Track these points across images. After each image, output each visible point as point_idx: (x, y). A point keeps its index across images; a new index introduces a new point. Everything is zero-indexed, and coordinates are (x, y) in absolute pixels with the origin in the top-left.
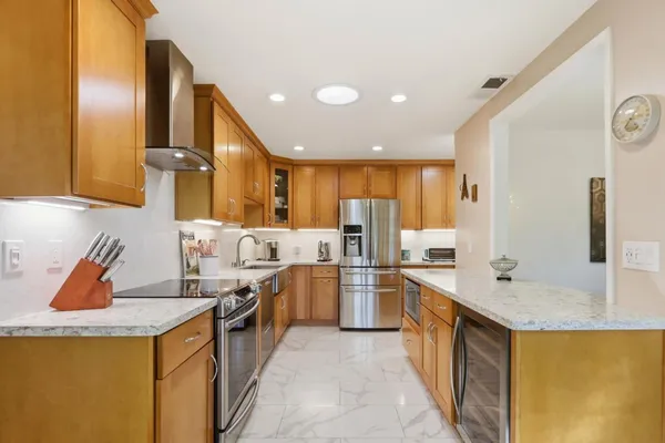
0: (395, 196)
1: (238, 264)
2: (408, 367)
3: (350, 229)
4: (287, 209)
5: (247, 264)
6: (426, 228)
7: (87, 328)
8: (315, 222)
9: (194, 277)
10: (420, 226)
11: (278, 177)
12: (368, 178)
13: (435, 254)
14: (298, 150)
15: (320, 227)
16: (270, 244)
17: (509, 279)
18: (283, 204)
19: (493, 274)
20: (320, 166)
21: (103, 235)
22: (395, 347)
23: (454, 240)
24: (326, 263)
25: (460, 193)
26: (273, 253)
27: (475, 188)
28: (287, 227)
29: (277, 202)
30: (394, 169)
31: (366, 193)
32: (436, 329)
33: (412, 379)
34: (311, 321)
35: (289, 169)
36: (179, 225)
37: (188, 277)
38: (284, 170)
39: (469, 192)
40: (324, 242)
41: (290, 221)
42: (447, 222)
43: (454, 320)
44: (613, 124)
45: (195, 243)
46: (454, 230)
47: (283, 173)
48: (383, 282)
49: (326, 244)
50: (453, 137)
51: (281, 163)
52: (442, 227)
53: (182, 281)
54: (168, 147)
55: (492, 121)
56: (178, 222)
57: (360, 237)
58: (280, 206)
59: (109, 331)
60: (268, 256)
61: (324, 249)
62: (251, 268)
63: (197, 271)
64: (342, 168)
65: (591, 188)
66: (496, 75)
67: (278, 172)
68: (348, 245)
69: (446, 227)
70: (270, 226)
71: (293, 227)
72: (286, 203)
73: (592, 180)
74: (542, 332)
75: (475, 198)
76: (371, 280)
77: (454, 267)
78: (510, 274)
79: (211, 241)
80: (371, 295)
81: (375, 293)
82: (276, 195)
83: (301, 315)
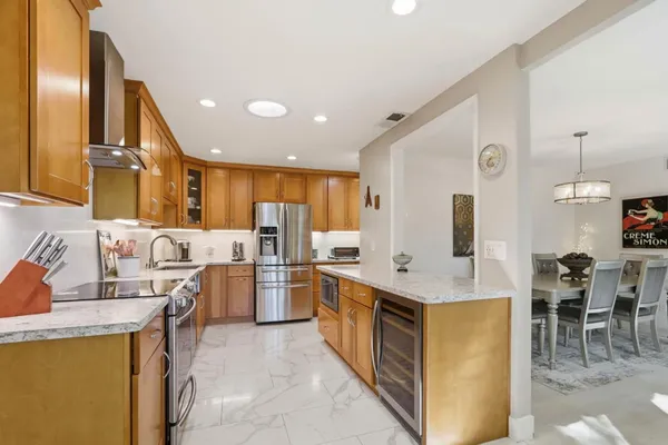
0: (304, 201)
1: (152, 265)
2: (326, 349)
3: (265, 230)
4: (200, 210)
5: (161, 265)
6: (332, 229)
7: (54, 330)
8: (229, 223)
9: (111, 279)
10: (326, 229)
11: (190, 178)
12: (281, 185)
13: (340, 252)
14: (215, 153)
15: (234, 228)
16: (181, 244)
17: (406, 271)
18: (196, 205)
19: (393, 266)
20: (233, 170)
21: (46, 234)
22: (310, 334)
23: (358, 240)
24: (241, 263)
25: (364, 201)
26: (185, 253)
27: (377, 197)
28: (200, 228)
29: (189, 202)
30: (304, 177)
31: (279, 198)
32: (356, 313)
33: (331, 359)
34: (228, 318)
35: (203, 170)
36: (97, 225)
37: (106, 280)
38: (197, 171)
39: (372, 201)
40: (239, 242)
41: (203, 223)
42: (348, 225)
43: (373, 304)
44: (479, 160)
45: (112, 244)
46: (358, 232)
47: (196, 175)
48: (294, 279)
49: (241, 244)
50: (358, 155)
51: (193, 163)
52: (345, 230)
53: (101, 285)
54: (103, 144)
55: (392, 146)
56: (95, 222)
57: (275, 238)
58: (192, 207)
59: (82, 331)
60: (179, 257)
61: (238, 250)
62: (164, 269)
63: (115, 273)
64: (257, 173)
65: (454, 201)
66: (398, 111)
67: (191, 172)
68: (264, 246)
69: (348, 229)
70: (182, 227)
71: (206, 228)
72: (199, 203)
73: (454, 196)
74: (444, 304)
75: (377, 207)
76: (282, 278)
77: (357, 263)
78: (407, 266)
79: (130, 241)
80: (282, 291)
81: (286, 289)
82: (189, 196)
83: (216, 313)
